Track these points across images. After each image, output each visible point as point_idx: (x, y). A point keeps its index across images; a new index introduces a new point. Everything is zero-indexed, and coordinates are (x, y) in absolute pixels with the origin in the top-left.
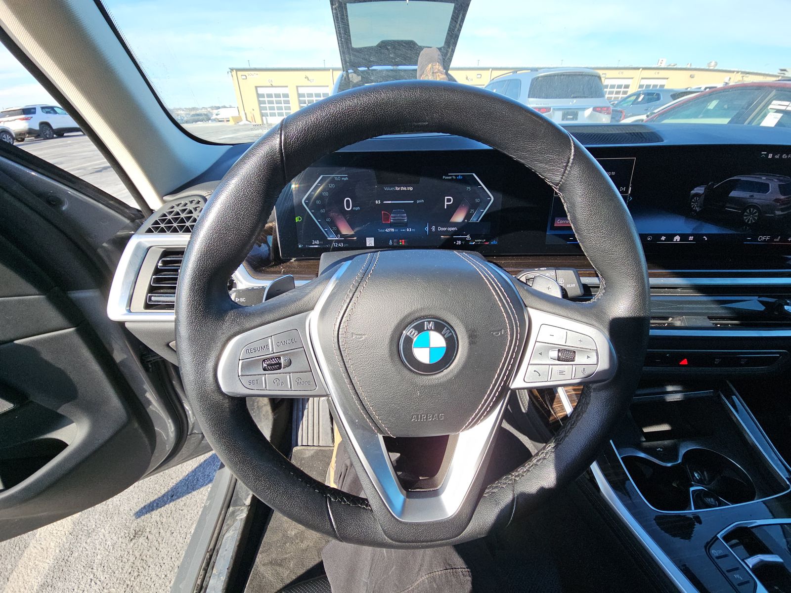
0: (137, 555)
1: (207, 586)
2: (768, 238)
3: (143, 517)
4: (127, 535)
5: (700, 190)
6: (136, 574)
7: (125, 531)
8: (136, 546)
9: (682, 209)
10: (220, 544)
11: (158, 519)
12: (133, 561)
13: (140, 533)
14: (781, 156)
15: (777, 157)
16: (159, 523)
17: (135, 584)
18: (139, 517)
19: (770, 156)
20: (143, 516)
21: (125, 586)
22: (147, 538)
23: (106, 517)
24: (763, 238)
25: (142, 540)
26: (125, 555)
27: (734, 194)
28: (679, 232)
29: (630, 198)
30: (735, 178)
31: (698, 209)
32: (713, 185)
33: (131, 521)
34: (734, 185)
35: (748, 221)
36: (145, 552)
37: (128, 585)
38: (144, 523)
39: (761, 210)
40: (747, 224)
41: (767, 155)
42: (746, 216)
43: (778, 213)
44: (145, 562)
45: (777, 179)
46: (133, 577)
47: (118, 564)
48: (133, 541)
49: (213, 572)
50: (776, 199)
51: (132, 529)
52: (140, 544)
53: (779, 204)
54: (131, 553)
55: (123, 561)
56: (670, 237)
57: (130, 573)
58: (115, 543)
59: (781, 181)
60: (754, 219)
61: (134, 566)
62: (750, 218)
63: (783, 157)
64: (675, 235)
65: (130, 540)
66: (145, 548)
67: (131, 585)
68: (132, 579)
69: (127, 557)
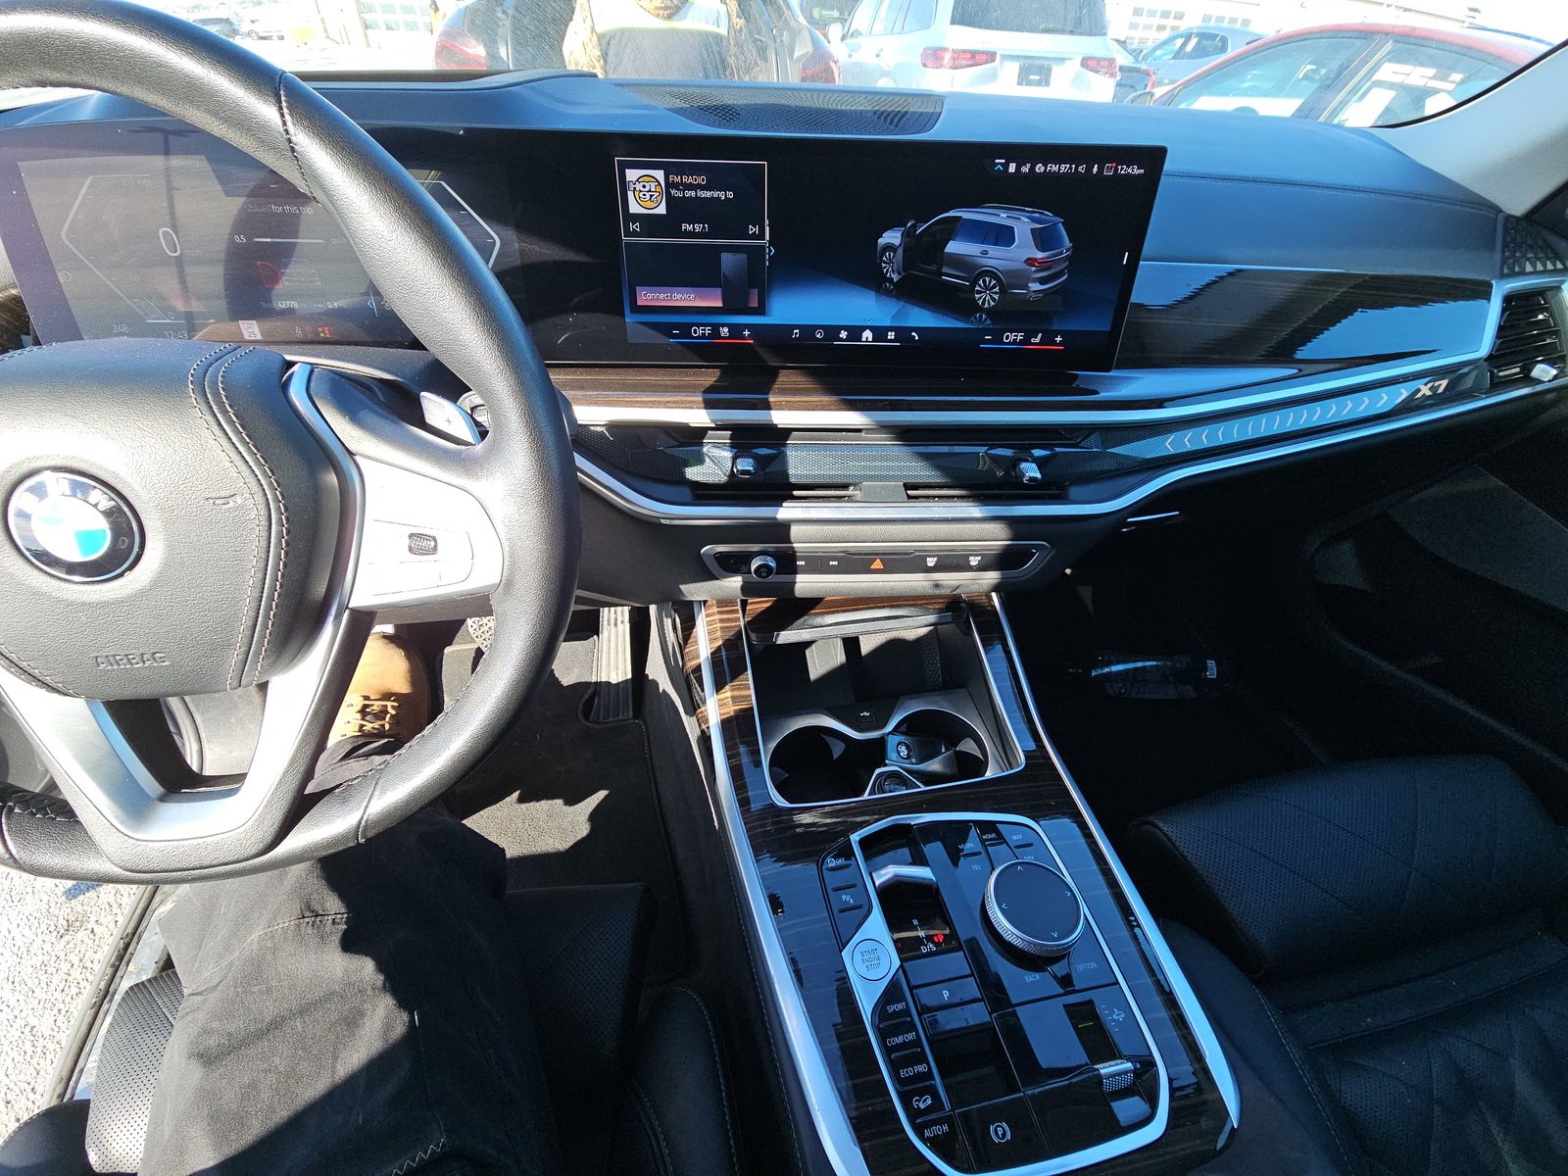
0: (75, 960)
1: (116, 990)
2: (1020, 337)
3: (81, 898)
4: (52, 928)
5: (892, 237)
6: (74, 991)
7: (49, 922)
8: (71, 945)
9: (866, 274)
10: (145, 925)
11: (112, 900)
12: (67, 972)
13: (78, 924)
14: (1032, 169)
15: (1025, 169)
16: (115, 906)
17: (72, 1007)
18: (75, 897)
19: (1012, 168)
20: (82, 896)
21: (55, 1011)
22: (92, 931)
23: (10, 901)
24: (1012, 337)
25: (81, 935)
26: (52, 962)
27: (953, 247)
28: (868, 324)
29: (770, 251)
30: (951, 214)
31: (896, 278)
32: (914, 227)
33: (59, 905)
34: (952, 229)
35: (983, 303)
36: (90, 955)
37: (59, 1011)
38: (85, 908)
39: (1005, 281)
40: (981, 309)
41: (1006, 166)
42: (979, 292)
43: (1035, 286)
44: (90, 970)
45: (1029, 218)
46: (70, 996)
47: (39, 976)
48: (66, 938)
49: (129, 968)
50: (1029, 259)
51: (60, 919)
52: (79, 942)
53: (1034, 269)
54: (62, 957)
55: (49, 972)
56: (855, 332)
57: (63, 991)
58: (31, 943)
59: (1034, 220)
60: (994, 300)
61: (69, 978)
62: (987, 299)
63: (1037, 170)
64: (864, 328)
65: (59, 936)
66: (88, 948)
67: (67, 1009)
68: (68, 999)
69: (56, 965)
